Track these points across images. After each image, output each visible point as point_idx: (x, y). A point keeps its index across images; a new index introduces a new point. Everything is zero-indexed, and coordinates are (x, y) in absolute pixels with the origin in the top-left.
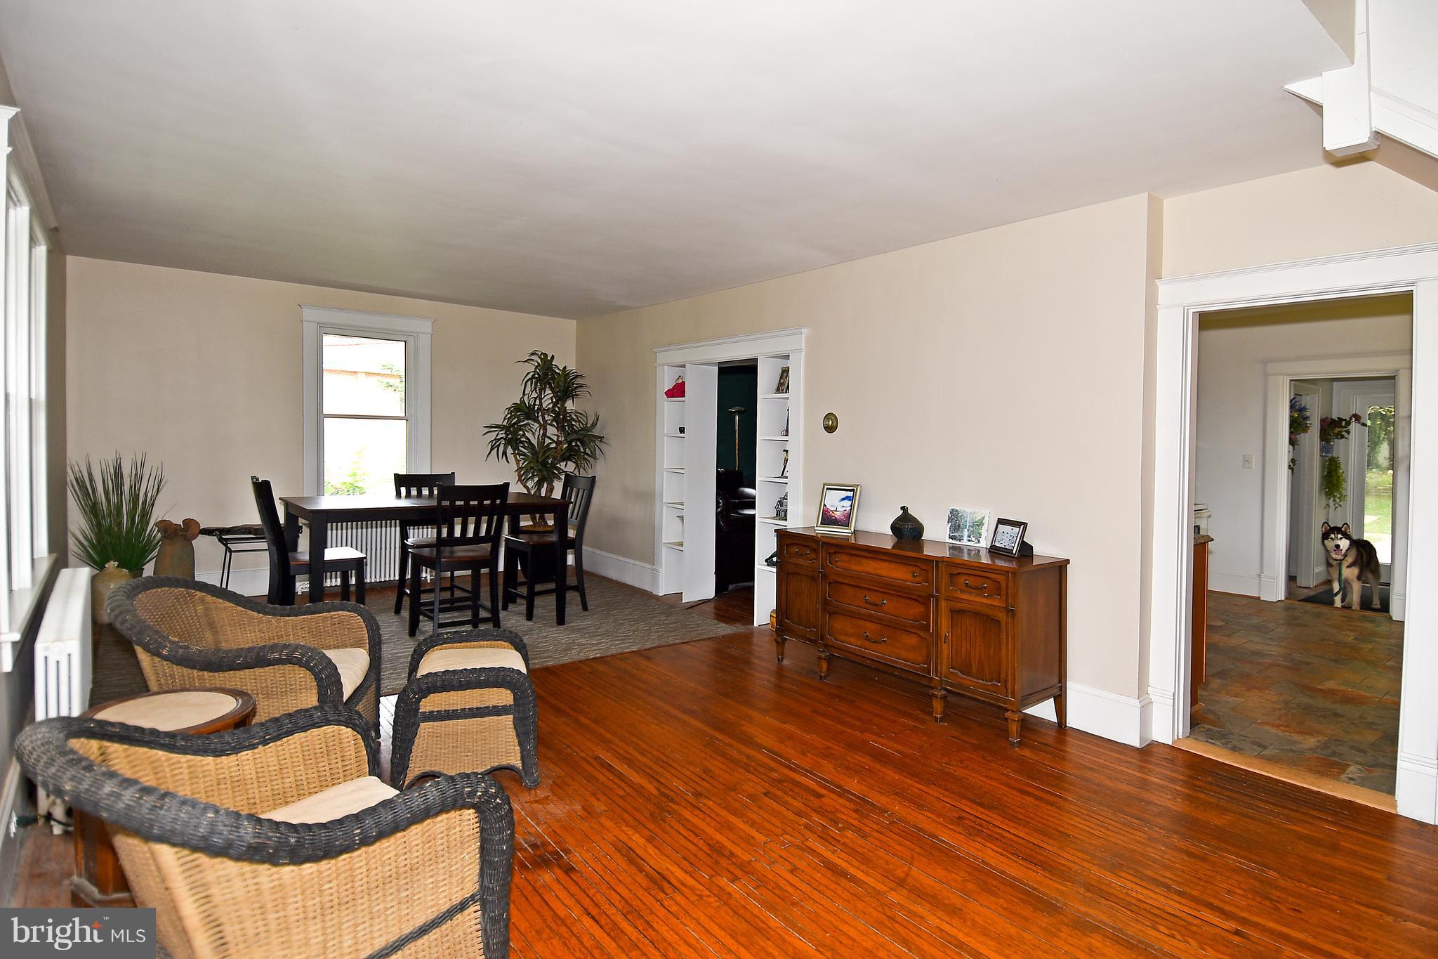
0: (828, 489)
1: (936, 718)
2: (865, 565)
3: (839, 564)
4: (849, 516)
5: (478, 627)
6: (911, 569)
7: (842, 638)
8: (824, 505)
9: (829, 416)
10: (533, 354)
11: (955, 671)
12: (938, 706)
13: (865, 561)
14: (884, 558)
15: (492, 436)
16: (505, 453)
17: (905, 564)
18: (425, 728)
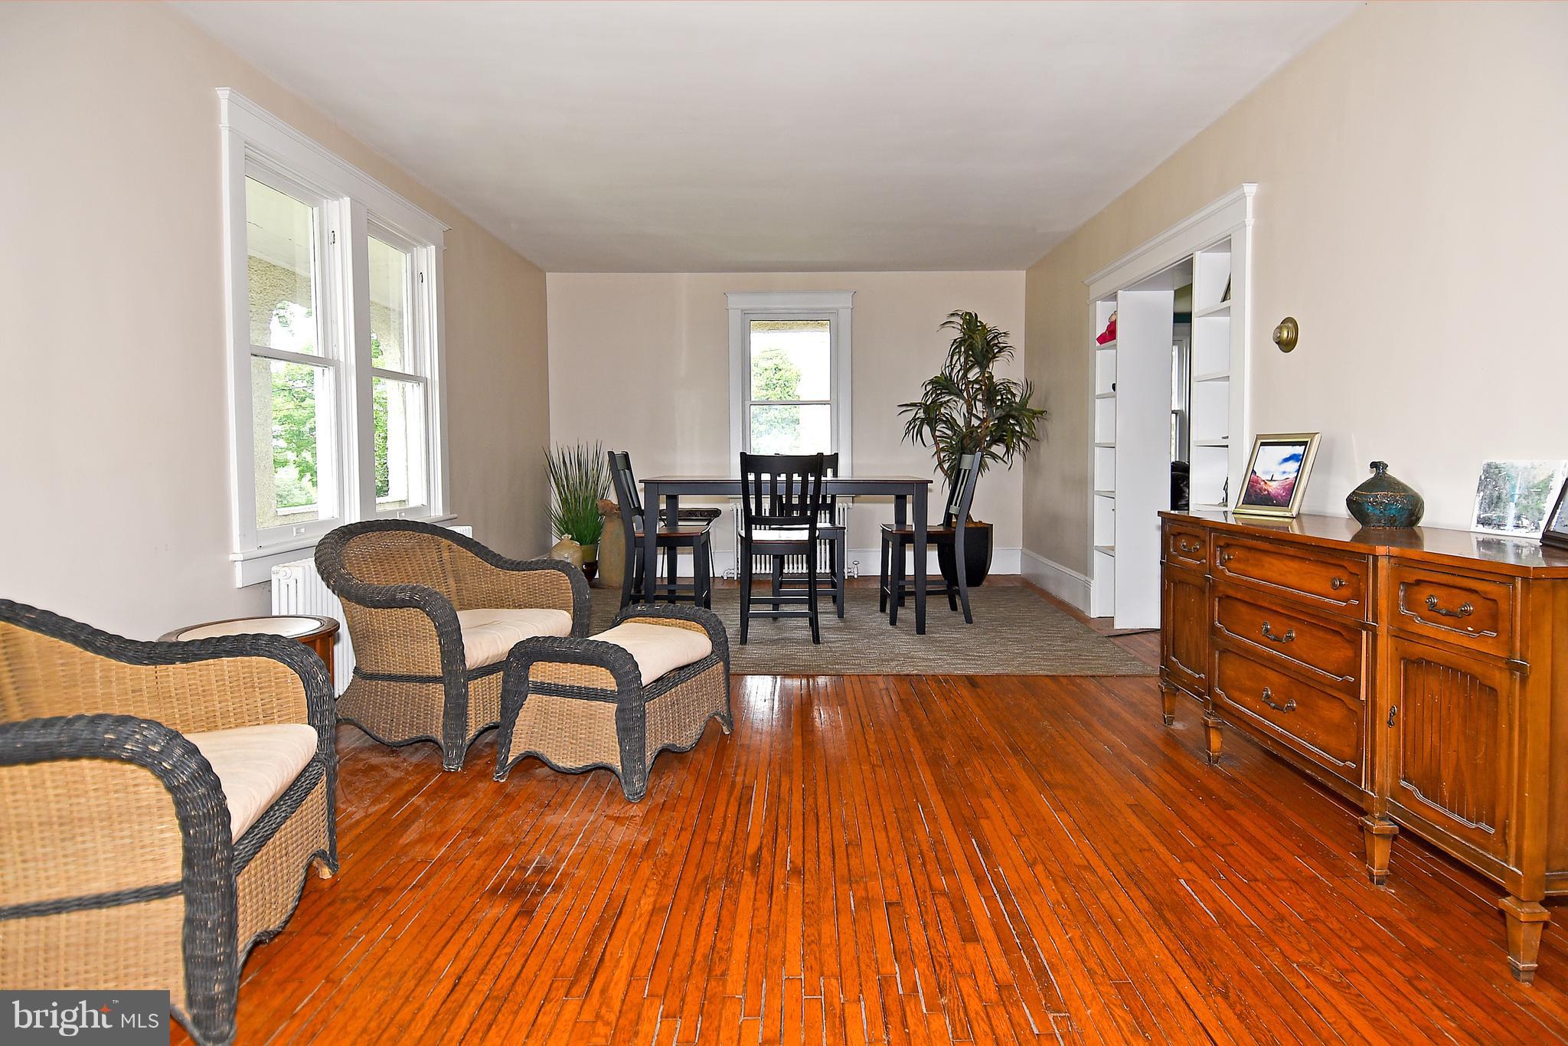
0: (1263, 444)
1: (1371, 875)
2: (1266, 565)
3: (1232, 565)
4: (1291, 489)
5: (674, 603)
6: (1334, 572)
7: (1237, 694)
8: (1253, 470)
9: (1290, 322)
10: (953, 315)
11: (1411, 787)
12: (1381, 854)
13: (1268, 560)
14: (1291, 551)
15: (910, 415)
16: (920, 432)
17: (1325, 563)
18: (532, 699)
